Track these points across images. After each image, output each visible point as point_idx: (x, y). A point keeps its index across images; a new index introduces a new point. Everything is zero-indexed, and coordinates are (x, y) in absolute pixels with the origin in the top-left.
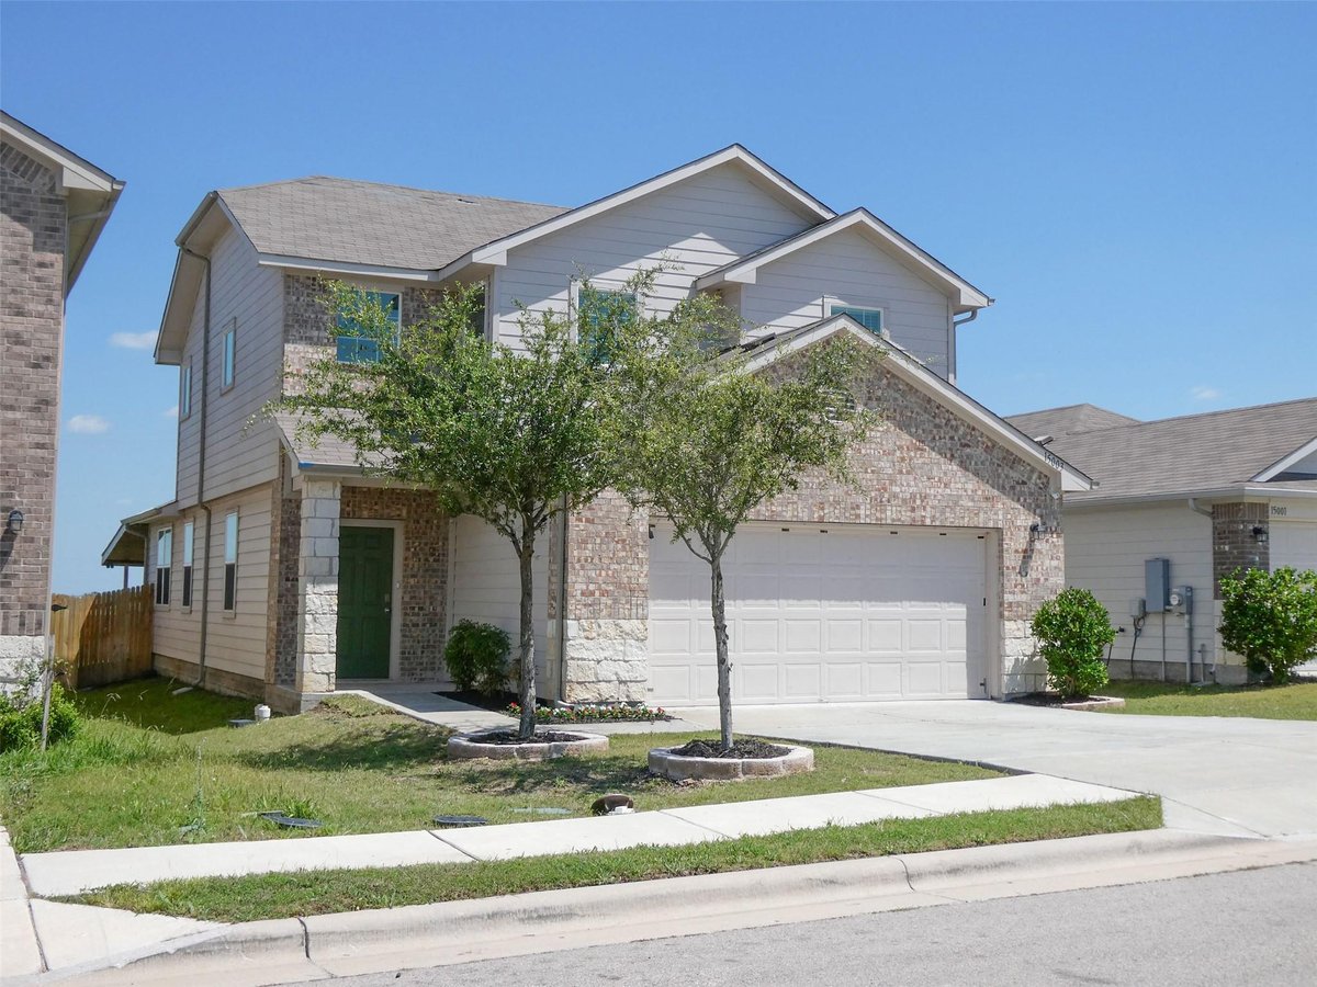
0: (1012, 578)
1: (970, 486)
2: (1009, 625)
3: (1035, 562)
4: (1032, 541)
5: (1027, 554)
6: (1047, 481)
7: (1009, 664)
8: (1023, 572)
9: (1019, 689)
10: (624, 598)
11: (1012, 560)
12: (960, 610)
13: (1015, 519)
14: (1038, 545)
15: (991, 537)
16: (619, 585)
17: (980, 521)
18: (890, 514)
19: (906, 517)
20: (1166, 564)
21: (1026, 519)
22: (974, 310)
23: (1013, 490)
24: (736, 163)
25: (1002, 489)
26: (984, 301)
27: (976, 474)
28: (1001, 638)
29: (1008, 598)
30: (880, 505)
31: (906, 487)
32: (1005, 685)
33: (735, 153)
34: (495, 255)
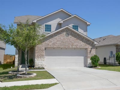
0: (89, 54)
1: (83, 44)
2: (88, 59)
3: (92, 52)
4: (91, 49)
5: (91, 51)
6: (93, 43)
7: (88, 63)
8: (90, 53)
9: (90, 66)
10: (42, 56)
11: (89, 52)
12: (83, 57)
13: (89, 47)
14: (92, 50)
15: (86, 49)
16: (41, 55)
17: (85, 47)
18: (73, 47)
19: (76, 47)
20: (112, 52)
21: (90, 47)
22: (89, 25)
23: (89, 44)
24: (62, 10)
25: (87, 44)
26: (90, 24)
27: (84, 42)
28: (87, 60)
29: (88, 56)
30: (72, 46)
31: (75, 44)
32: (88, 66)
33: (62, 9)
34: (35, 21)
